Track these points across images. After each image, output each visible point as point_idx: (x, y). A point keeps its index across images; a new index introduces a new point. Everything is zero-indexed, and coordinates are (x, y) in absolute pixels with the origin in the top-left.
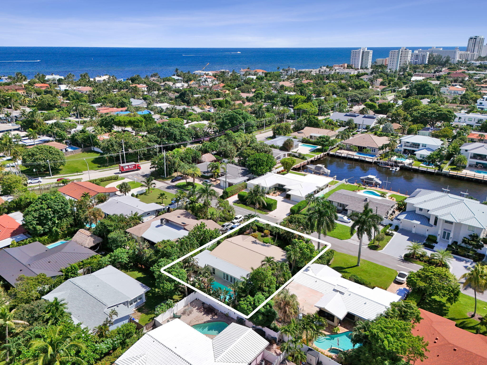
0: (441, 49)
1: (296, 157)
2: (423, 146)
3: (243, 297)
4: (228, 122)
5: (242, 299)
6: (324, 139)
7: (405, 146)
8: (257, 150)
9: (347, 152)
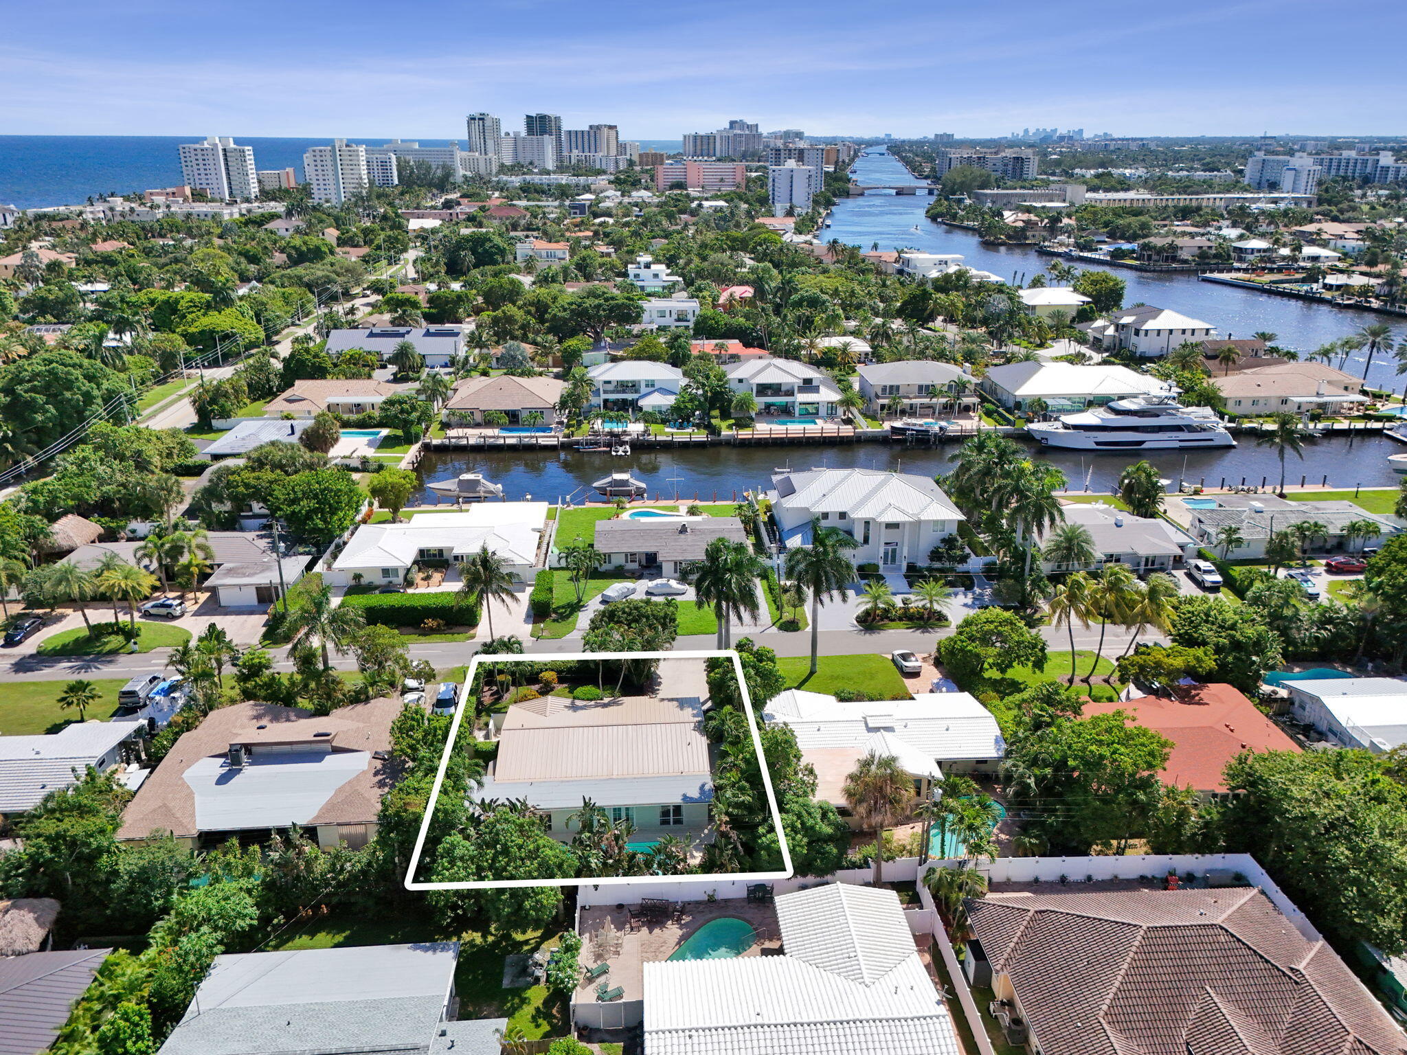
0: (416, 146)
1: (356, 470)
2: (647, 386)
3: (759, 824)
4: (41, 399)
5: (761, 830)
6: (405, 406)
7: (605, 392)
8: (281, 467)
9: (477, 431)
